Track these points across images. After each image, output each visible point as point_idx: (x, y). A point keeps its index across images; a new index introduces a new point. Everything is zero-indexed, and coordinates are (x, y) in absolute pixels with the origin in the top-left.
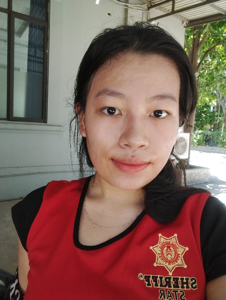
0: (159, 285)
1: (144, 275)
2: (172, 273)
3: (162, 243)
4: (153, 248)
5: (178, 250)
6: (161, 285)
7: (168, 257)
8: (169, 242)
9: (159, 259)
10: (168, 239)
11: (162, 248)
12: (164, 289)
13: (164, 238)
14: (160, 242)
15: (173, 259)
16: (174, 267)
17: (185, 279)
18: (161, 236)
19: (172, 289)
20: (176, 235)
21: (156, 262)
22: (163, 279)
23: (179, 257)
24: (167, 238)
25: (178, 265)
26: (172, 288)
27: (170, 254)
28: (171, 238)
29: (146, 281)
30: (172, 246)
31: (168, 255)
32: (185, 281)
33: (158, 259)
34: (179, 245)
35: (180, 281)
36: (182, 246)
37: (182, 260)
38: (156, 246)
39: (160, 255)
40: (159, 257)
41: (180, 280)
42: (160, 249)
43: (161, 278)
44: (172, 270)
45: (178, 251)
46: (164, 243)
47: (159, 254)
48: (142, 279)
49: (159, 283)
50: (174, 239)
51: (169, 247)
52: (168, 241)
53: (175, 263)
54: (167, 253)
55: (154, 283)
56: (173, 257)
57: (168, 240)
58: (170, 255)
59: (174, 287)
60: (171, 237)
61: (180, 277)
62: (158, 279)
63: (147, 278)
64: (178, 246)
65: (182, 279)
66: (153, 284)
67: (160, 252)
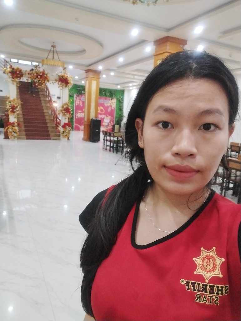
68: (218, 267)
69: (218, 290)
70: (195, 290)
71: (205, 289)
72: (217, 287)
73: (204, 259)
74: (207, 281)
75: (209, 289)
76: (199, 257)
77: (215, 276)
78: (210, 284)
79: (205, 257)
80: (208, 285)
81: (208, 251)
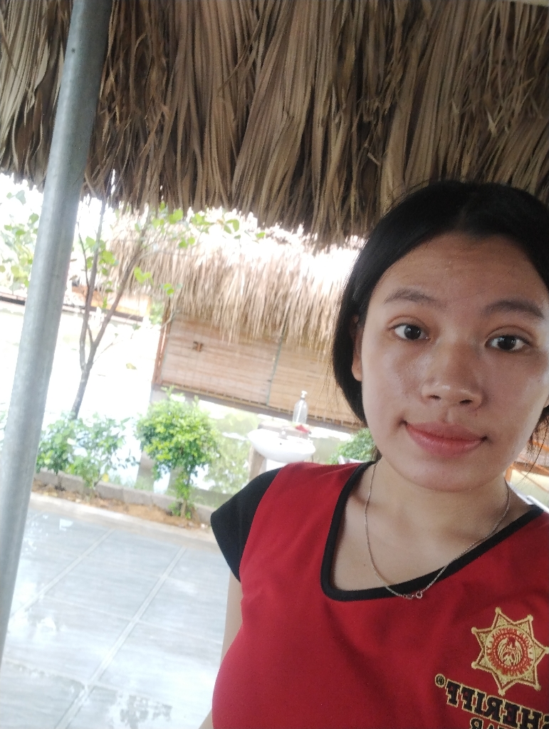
0: (474, 707)
1: (448, 680)
2: (506, 692)
3: (500, 630)
4: (478, 633)
5: (529, 651)
6: (478, 710)
7: (505, 658)
8: (516, 631)
9: (486, 658)
10: (515, 623)
11: (497, 639)
12: (481, 718)
13: (507, 621)
14: (495, 625)
15: (516, 665)
16: (512, 681)
17: (531, 712)
18: (499, 615)
19: (500, 725)
20: (530, 618)
21: (478, 660)
22: (485, 699)
23: (530, 665)
24: (511, 621)
25: (522, 679)
26: (501, 722)
27: (513, 655)
28: (521, 624)
29: (449, 692)
30: (520, 640)
31: (507, 656)
32: (531, 717)
33: (483, 657)
34: (535, 641)
35: (520, 715)
36: (538, 643)
37: (534, 672)
38: (486, 630)
39: (489, 651)
40: (486, 654)
41: (519, 712)
42: (492, 640)
43: (481, 696)
44: (506, 686)
45: (530, 653)
46: (504, 629)
47: (489, 649)
48: (442, 686)
49: (474, 704)
50: (526, 626)
51: (512, 641)
52: (514, 628)
53: (516, 675)
54: (507, 651)
55: (465, 702)
56: (516, 662)
57: (512, 624)
58: (511, 657)
59: (506, 720)
60: (520, 622)
61: (521, 707)
62: (475, 696)
63: (452, 689)
64: (531, 643)
65: (526, 713)
66: (461, 703)
67: (490, 646)
68: (535, 664)
69: (526, 720)
70: (470, 708)
71: (494, 711)
72: (523, 710)
73: (498, 637)
74: (502, 692)
75: (502, 712)
76: (489, 629)
77: (522, 685)
78: (509, 702)
79: (503, 632)
80: (504, 701)
81: (515, 620)
